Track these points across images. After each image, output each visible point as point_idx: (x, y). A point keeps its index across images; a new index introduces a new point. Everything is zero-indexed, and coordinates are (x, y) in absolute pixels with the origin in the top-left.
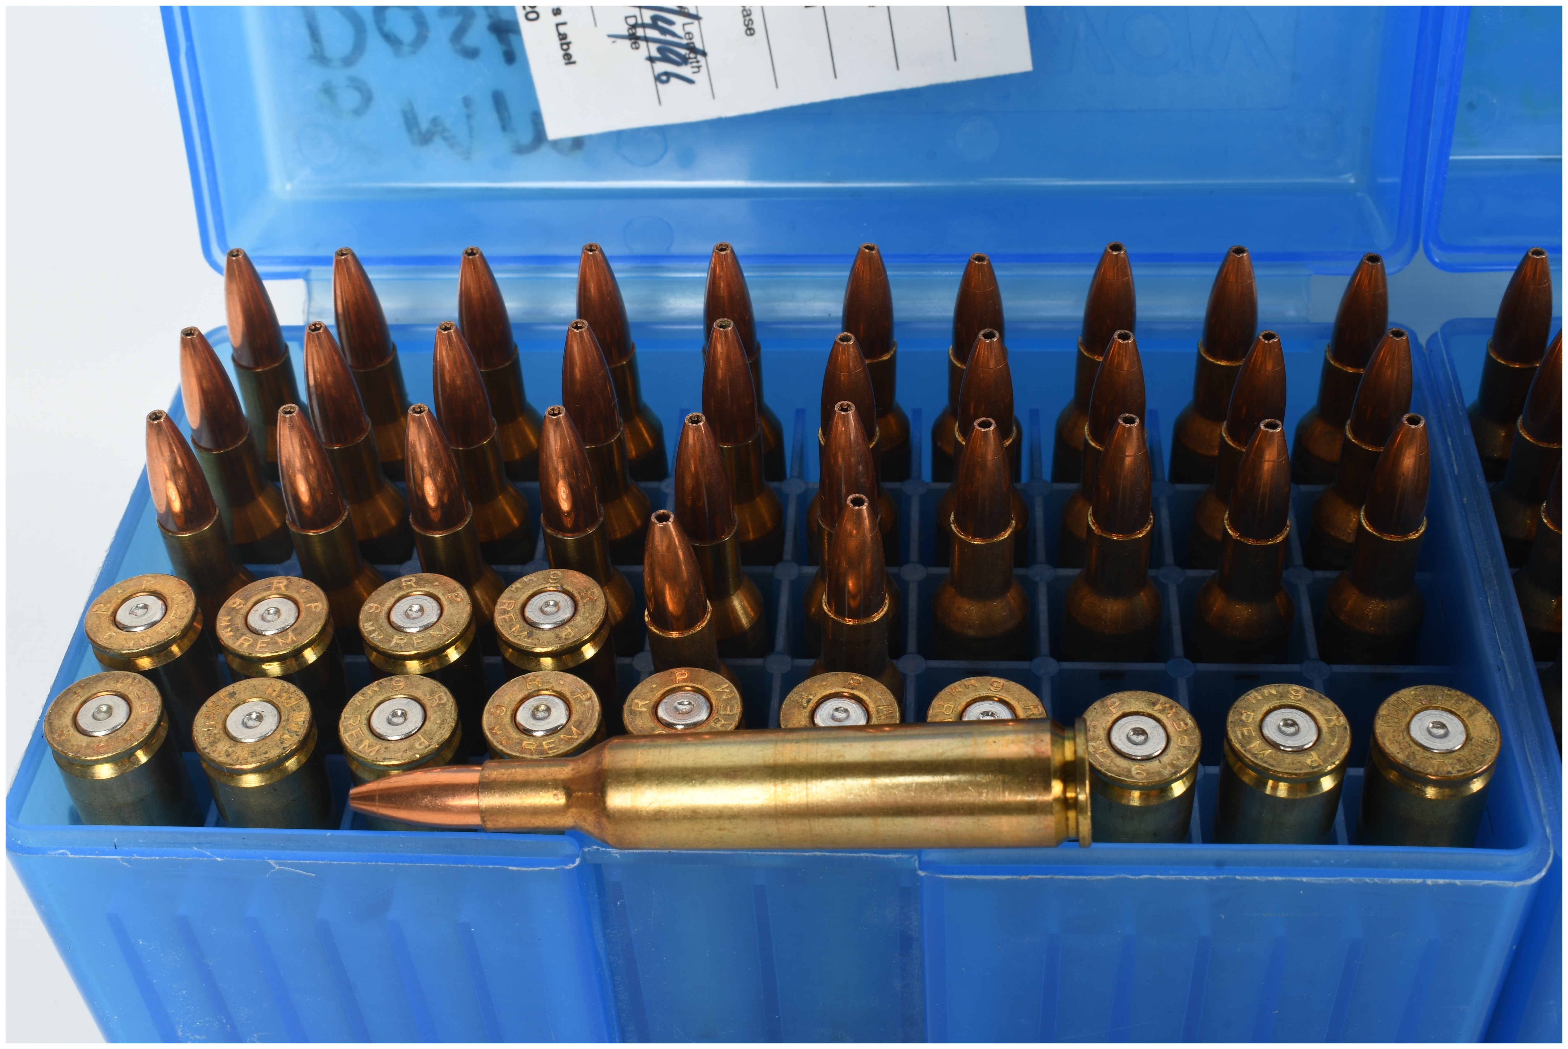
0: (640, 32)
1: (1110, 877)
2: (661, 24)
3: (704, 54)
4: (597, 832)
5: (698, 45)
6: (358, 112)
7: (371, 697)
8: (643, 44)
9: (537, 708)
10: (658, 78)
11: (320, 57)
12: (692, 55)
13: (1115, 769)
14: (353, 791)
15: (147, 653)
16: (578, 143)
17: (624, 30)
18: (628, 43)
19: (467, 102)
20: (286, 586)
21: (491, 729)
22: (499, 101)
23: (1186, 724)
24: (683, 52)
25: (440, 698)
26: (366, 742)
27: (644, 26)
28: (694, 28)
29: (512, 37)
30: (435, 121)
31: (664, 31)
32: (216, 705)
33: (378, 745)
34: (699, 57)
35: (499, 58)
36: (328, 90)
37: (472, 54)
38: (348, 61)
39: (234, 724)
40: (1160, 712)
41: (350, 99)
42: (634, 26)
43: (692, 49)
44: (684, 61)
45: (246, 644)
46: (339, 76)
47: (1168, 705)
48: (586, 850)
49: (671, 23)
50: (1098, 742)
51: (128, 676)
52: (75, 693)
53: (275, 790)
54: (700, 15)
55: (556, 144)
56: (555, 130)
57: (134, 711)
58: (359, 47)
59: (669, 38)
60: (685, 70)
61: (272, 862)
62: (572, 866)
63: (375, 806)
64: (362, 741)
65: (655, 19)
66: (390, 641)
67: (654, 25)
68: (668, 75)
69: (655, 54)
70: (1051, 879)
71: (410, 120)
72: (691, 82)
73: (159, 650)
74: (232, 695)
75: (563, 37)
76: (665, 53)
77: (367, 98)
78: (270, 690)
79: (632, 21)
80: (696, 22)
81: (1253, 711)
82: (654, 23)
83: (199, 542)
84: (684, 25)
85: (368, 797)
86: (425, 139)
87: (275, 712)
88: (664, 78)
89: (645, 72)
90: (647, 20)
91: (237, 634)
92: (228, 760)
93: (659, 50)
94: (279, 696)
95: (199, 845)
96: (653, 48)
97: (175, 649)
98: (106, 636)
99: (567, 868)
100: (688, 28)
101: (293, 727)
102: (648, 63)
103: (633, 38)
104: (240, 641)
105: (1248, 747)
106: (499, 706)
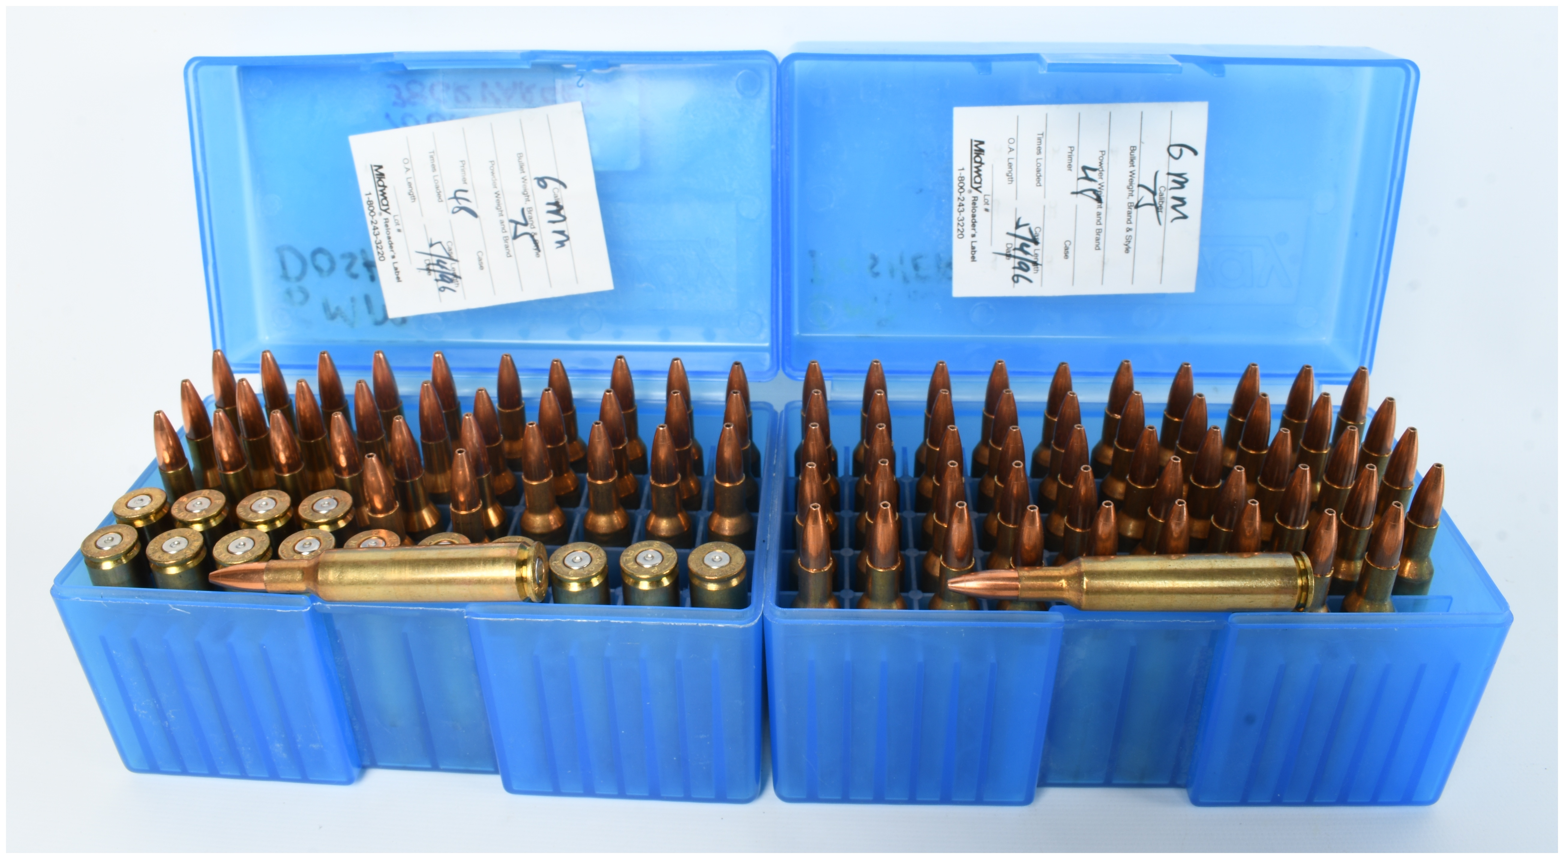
0: (431, 267)
1: (552, 620)
2: (441, 264)
3: (460, 278)
4: (314, 590)
5: (458, 274)
6: (302, 303)
7: (232, 537)
8: (432, 273)
9: (305, 544)
10: (440, 289)
11: (285, 277)
12: (455, 278)
13: (562, 572)
14: (211, 574)
15: (139, 518)
16: (404, 320)
17: (424, 267)
18: (426, 272)
19: (353, 300)
20: (208, 494)
21: (282, 553)
22: (367, 299)
23: (601, 555)
24: (451, 277)
25: (263, 538)
26: (224, 554)
27: (433, 264)
28: (456, 265)
29: (373, 269)
30: (338, 309)
31: (442, 267)
32: (160, 538)
33: (229, 555)
34: (458, 280)
35: (368, 279)
36: (289, 293)
37: (355, 276)
38: (299, 279)
39: (165, 547)
40: (591, 550)
41: (298, 297)
42: (429, 265)
43: (455, 276)
44: (451, 281)
45: (182, 515)
46: (294, 286)
47: (595, 548)
48: (314, 604)
49: (445, 263)
50: (558, 562)
51: (125, 526)
52: (99, 532)
53: (180, 577)
54: (459, 260)
55: (394, 321)
56: (392, 314)
57: (123, 540)
58: (303, 273)
59: (444, 270)
60: (451, 286)
61: (170, 605)
62: (306, 610)
63: (219, 580)
64: (222, 554)
65: (438, 261)
66: (248, 515)
67: (438, 264)
68: (445, 288)
69: (439, 278)
70: (525, 620)
71: (326, 307)
72: (454, 291)
73: (145, 517)
74: (169, 534)
75: (396, 269)
76: (443, 277)
77: (307, 297)
78: (187, 533)
79: (428, 262)
80: (456, 263)
81: (634, 551)
82: (438, 263)
83: (177, 476)
84: (452, 264)
85: (217, 576)
86: (333, 317)
87: (187, 541)
88: (442, 289)
89: (435, 286)
90: (435, 262)
91: (180, 511)
92: (159, 560)
93: (441, 276)
94: (190, 535)
95: (139, 597)
96: (437, 275)
97: (152, 518)
98: (121, 511)
99: (303, 611)
100: (454, 266)
101: (193, 548)
102: (435, 282)
103: (428, 270)
104: (180, 514)
105: (627, 565)
106: (288, 542)
